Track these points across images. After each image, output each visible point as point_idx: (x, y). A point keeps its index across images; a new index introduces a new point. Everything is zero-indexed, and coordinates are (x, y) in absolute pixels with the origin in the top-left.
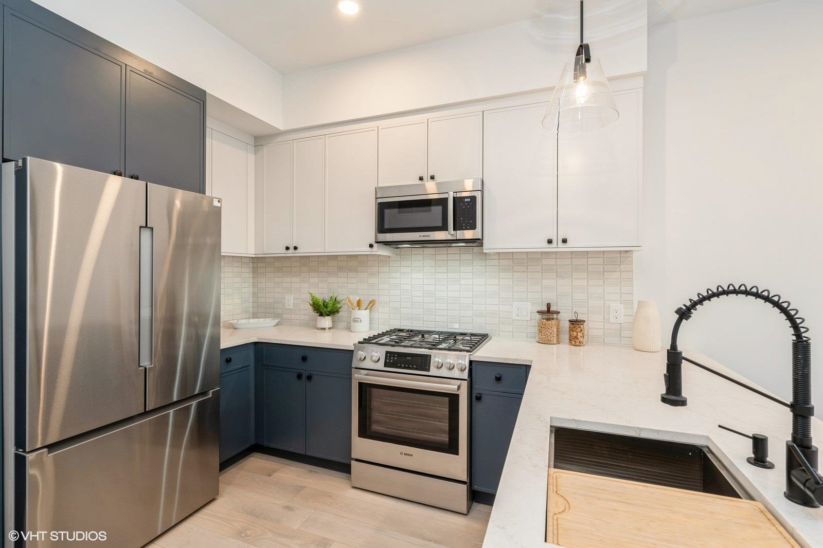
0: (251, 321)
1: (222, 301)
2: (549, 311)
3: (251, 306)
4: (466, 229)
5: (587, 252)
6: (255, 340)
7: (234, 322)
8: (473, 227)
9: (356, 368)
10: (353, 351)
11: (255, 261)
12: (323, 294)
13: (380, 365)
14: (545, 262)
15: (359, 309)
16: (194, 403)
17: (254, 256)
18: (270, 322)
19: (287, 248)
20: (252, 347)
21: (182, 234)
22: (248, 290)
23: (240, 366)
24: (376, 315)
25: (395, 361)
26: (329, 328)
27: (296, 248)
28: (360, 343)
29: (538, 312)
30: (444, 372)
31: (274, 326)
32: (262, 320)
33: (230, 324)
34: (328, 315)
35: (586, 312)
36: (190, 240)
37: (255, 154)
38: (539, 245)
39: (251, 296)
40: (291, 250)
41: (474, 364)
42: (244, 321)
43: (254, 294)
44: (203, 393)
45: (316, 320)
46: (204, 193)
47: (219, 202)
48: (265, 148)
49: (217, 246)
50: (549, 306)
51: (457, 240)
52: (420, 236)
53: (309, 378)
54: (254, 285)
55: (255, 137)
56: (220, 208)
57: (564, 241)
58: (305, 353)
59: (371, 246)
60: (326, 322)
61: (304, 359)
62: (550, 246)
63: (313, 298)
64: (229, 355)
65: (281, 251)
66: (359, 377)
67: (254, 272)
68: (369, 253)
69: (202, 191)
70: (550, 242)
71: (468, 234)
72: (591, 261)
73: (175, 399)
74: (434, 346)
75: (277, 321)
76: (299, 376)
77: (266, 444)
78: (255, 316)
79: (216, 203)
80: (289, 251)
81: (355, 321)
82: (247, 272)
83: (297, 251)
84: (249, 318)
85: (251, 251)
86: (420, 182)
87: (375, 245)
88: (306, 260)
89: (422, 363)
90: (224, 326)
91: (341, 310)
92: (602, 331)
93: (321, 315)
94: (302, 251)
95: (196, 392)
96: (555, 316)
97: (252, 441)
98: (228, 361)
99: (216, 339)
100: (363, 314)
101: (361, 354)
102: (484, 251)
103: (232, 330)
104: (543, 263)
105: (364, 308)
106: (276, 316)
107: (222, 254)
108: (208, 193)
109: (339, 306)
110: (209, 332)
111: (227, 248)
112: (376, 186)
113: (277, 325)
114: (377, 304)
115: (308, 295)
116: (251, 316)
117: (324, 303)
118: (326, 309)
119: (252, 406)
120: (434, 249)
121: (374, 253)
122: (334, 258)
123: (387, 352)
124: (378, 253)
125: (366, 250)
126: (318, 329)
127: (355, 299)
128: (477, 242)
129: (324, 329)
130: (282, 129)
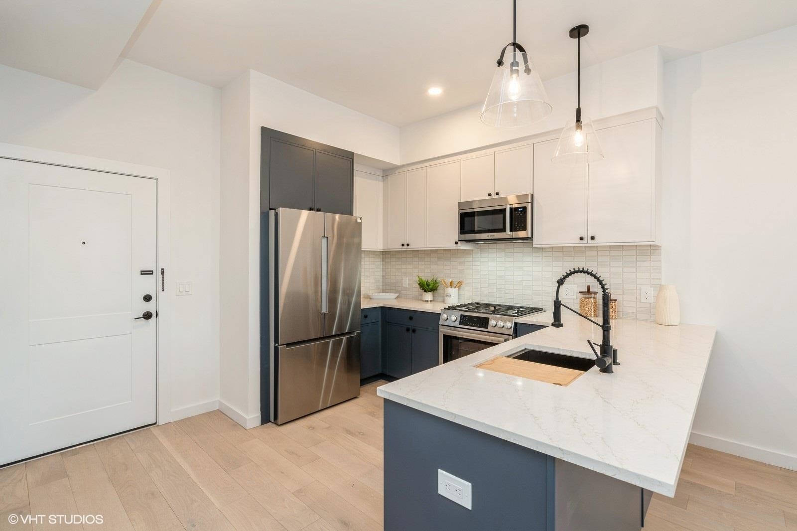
0: (381, 294)
1: (362, 281)
2: (589, 292)
3: (381, 284)
4: (520, 230)
5: (623, 246)
6: (381, 305)
7: (371, 294)
8: (524, 229)
9: (442, 325)
10: (440, 314)
11: (384, 253)
12: (427, 277)
13: (457, 324)
14: (588, 253)
15: (451, 288)
16: (345, 338)
17: (382, 250)
18: (393, 296)
19: (403, 245)
20: (380, 309)
21: (340, 236)
22: (379, 274)
23: (372, 321)
24: (462, 292)
25: (465, 320)
26: (431, 301)
27: (408, 245)
28: (445, 309)
29: (580, 292)
30: (496, 330)
31: (396, 298)
32: (387, 294)
33: (368, 295)
34: (430, 292)
35: (622, 294)
36: (345, 240)
37: (383, 181)
38: (575, 241)
39: (381, 277)
40: (405, 246)
41: (518, 325)
42: (376, 294)
43: (383, 276)
44: (350, 333)
45: (422, 295)
46: (353, 215)
47: (360, 219)
48: (389, 178)
49: (360, 244)
50: (589, 288)
51: (513, 238)
52: (488, 236)
53: (414, 331)
54: (384, 270)
55: (384, 171)
56: (361, 222)
57: (593, 238)
58: (412, 315)
59: (456, 243)
60: (429, 296)
61: (411, 318)
62: (582, 241)
63: (420, 279)
64: (366, 313)
65: (399, 247)
66: (443, 330)
67: (383, 261)
68: (455, 248)
69: (351, 213)
70: (581, 239)
71: (522, 234)
72: (625, 253)
73: (334, 333)
74: (493, 312)
75: (397, 295)
76: (408, 330)
77: (388, 373)
78: (384, 291)
79: (359, 220)
80: (404, 247)
81: (447, 296)
82: (378, 262)
83: (409, 247)
84: (380, 293)
85: (380, 247)
86: (489, 197)
87: (459, 242)
88: (416, 253)
89: (483, 323)
90: (364, 297)
91: (439, 288)
92: (635, 309)
93: (425, 291)
94: (413, 247)
95: (346, 331)
96: (593, 295)
97: (379, 371)
98: (366, 317)
99: (358, 304)
100: (453, 292)
101: (445, 316)
102: (534, 246)
103: (369, 299)
104: (587, 255)
105: (455, 286)
106: (396, 292)
107: (362, 250)
108: (355, 214)
109: (438, 285)
110: (354, 300)
111: (365, 246)
112: (460, 201)
113: (397, 298)
114: (463, 285)
115: (417, 277)
116: (381, 291)
117: (427, 283)
118: (428, 287)
119: (380, 347)
120: (504, 244)
121: (459, 248)
122: (435, 251)
123: (461, 315)
124: (461, 248)
125: (453, 246)
126: (423, 301)
127: (448, 280)
128: (529, 240)
129: (427, 301)
130: (399, 164)
